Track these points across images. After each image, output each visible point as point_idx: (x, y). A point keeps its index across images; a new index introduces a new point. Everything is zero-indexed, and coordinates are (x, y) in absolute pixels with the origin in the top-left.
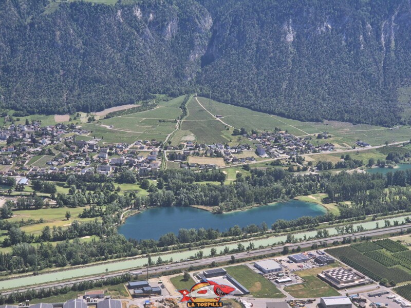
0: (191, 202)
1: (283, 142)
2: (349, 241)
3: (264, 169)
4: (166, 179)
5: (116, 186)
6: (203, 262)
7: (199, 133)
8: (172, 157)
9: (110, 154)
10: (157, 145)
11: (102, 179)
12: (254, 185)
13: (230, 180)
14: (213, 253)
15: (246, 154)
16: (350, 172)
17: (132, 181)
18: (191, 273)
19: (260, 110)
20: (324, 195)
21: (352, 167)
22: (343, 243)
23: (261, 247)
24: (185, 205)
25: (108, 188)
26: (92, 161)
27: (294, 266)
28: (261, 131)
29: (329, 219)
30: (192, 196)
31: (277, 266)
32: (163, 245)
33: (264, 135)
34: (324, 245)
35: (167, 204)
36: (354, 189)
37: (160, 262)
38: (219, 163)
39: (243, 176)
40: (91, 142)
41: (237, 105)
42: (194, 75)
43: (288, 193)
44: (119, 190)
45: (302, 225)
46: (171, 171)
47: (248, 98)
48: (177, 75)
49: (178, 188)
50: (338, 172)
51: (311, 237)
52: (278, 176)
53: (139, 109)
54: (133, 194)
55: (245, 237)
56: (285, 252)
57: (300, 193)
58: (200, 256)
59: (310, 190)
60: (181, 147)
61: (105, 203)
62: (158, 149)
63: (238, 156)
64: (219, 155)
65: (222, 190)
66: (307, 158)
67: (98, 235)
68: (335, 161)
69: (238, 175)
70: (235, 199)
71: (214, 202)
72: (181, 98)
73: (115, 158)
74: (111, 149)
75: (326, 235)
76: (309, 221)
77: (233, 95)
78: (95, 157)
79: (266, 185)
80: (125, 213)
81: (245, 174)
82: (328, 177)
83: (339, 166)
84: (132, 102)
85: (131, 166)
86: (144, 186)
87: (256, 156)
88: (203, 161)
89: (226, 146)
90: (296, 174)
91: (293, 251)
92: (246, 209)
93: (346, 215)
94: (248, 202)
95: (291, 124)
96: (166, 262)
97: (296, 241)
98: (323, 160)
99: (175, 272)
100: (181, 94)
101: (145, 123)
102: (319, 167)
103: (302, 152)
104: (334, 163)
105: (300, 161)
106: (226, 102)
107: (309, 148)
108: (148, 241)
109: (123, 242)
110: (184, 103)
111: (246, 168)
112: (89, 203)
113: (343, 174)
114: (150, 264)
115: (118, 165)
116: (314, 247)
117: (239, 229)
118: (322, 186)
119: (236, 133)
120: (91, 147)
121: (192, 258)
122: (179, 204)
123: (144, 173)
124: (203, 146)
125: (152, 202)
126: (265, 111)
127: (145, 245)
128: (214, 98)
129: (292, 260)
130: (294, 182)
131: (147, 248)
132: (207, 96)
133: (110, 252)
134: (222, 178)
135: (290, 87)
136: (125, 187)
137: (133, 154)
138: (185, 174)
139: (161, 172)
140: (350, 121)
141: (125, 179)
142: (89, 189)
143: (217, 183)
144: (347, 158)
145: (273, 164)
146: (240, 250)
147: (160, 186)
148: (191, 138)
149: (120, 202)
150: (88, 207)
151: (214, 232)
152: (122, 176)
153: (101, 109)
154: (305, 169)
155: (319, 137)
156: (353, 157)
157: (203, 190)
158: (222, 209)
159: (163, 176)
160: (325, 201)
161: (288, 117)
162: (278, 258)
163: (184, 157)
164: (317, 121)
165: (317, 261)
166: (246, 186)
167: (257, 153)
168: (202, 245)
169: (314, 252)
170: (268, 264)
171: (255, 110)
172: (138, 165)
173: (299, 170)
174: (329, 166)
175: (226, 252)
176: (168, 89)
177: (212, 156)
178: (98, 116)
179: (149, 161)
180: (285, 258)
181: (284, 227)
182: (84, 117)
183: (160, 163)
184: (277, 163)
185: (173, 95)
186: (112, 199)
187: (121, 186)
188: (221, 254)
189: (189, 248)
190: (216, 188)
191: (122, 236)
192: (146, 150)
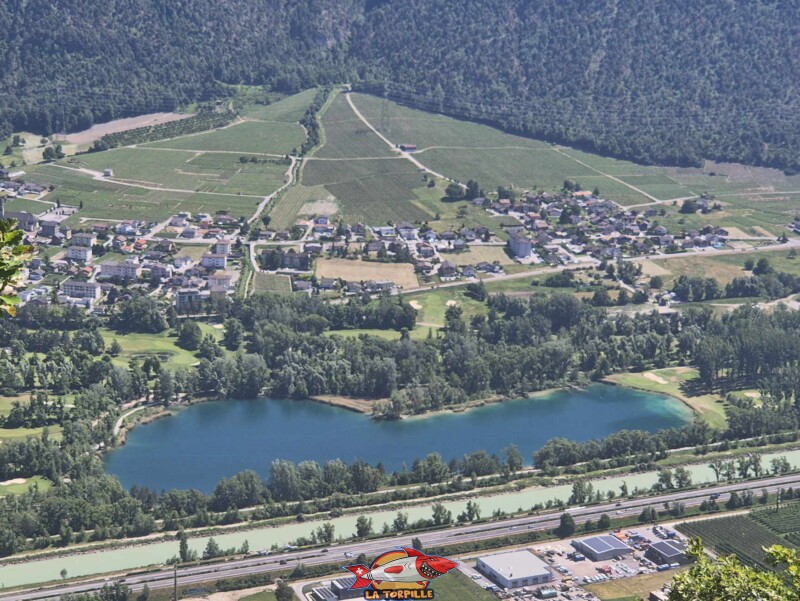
0: (315, 387)
1: (583, 221)
2: (747, 502)
3: (524, 297)
4: (248, 322)
5: (109, 338)
6: (334, 555)
7: (349, 195)
8: (271, 260)
9: (98, 251)
10: (230, 227)
11: (72, 319)
12: (493, 340)
13: (429, 326)
14: (364, 531)
15: (480, 252)
16: (766, 307)
17: (154, 328)
18: (297, 587)
19: (526, 133)
20: (688, 373)
21: (775, 294)
22: (731, 505)
23: (499, 516)
24: (299, 396)
25: (86, 344)
26: (49, 268)
27: (587, 569)
28: (525, 192)
29: (696, 438)
30: (317, 370)
31: (539, 568)
32: (226, 506)
33: (533, 203)
34: (676, 513)
35: (246, 391)
36: (773, 357)
37: (212, 554)
38: (402, 277)
39: (466, 318)
40: (48, 217)
41: (461, 116)
42: (345, 34)
43: (587, 365)
44: (115, 351)
45: (618, 455)
46: (262, 299)
47: (492, 97)
48: (295, 32)
49: (280, 349)
50: (732, 307)
51: (640, 488)
52: (562, 317)
53: (186, 127)
54: (152, 364)
55: (456, 487)
56: (565, 530)
57: (620, 363)
58: (326, 536)
59: (649, 357)
60: (296, 233)
61: (74, 387)
62: (231, 238)
63: (456, 260)
64: (402, 256)
65: (401, 355)
66: (649, 266)
67: (48, 474)
68: (724, 276)
69: (452, 314)
70: (437, 380)
71: (377, 387)
72: (306, 97)
73: (112, 261)
74: (102, 236)
75: (684, 484)
76: (638, 445)
77: (450, 90)
78: (56, 260)
79: (527, 341)
80: (128, 416)
81: (471, 309)
82: (703, 320)
83: (738, 290)
84: (167, 106)
85: (154, 284)
86: (187, 341)
87: (505, 260)
88: (356, 272)
89: (424, 232)
90: (613, 312)
91: (588, 528)
92: (467, 409)
93: (745, 428)
94: (472, 389)
95: (612, 173)
96: (230, 553)
97: (598, 501)
98: (691, 274)
99: (253, 581)
100: (306, 84)
101: (201, 164)
102: (681, 294)
103: (636, 250)
104: (723, 283)
105: (629, 274)
106: (432, 108)
107: (655, 237)
108: (182, 493)
109: (116, 497)
110: (312, 110)
111: (475, 292)
112: (29, 386)
113: (745, 313)
114: (186, 558)
115: (118, 281)
116: (646, 518)
117: (441, 464)
118: (684, 345)
119: (452, 195)
120: (47, 230)
121: (303, 544)
122: (279, 393)
123: (189, 303)
124: (359, 230)
125: (203, 385)
126: (539, 136)
127: (175, 504)
128: (395, 97)
129: (583, 553)
130: (607, 332)
131: (182, 515)
132: (377, 91)
133: (77, 524)
134: (404, 320)
135: (611, 66)
136: (134, 345)
137: (163, 251)
138: (303, 307)
139: (238, 302)
140: (776, 163)
141: (133, 321)
142: (33, 346)
143: (390, 335)
144: (762, 268)
145: (553, 282)
146: (440, 522)
147: (231, 342)
148: (328, 206)
149: (115, 385)
150: (25, 399)
151: (369, 470)
152: (127, 313)
153: (82, 126)
154: (640, 299)
155: (688, 208)
156: (779, 266)
157: (350, 352)
158: (397, 407)
159: (241, 315)
160: (691, 389)
161: (604, 152)
162: (543, 547)
163: (304, 262)
164: (685, 162)
165: (653, 555)
166: (470, 342)
167: (511, 251)
168: (335, 509)
169: (645, 532)
170: (514, 564)
171: (510, 130)
172: (174, 283)
173: (623, 301)
174: (710, 292)
175: (400, 527)
176: (271, 71)
177: (382, 258)
178: (73, 143)
179: (207, 270)
180: (564, 546)
181: (566, 459)
182: (32, 146)
183: (235, 276)
184: (564, 280)
185: (285, 88)
186: (95, 374)
187: (123, 341)
188: (386, 533)
189: (299, 516)
190: (385, 348)
191: (112, 480)
192: (199, 239)
